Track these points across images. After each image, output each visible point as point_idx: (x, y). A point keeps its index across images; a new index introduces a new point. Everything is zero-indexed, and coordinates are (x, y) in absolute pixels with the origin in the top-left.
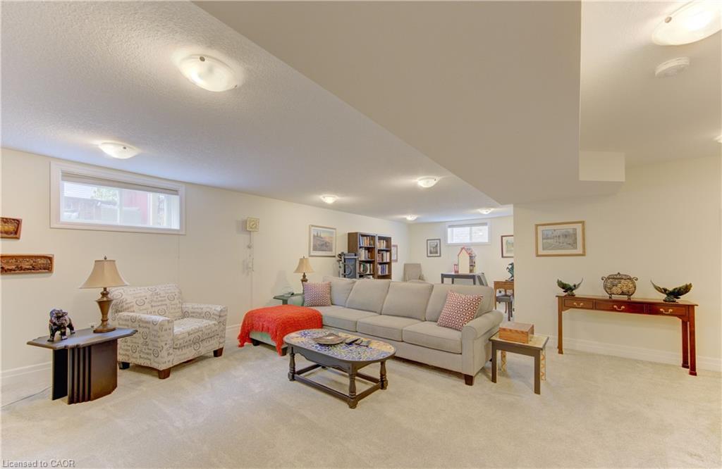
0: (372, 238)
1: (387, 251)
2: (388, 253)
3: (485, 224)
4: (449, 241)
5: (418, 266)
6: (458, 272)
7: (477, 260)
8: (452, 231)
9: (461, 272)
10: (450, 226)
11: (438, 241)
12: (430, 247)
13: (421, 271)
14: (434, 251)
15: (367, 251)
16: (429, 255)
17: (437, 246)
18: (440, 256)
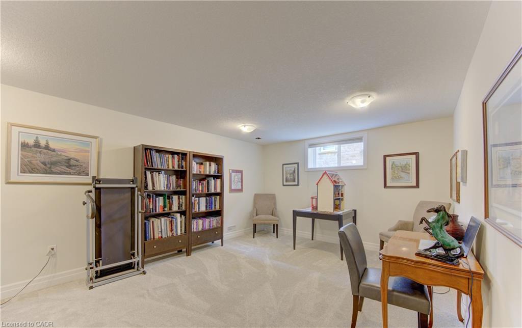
0: (183, 155)
1: (216, 177)
2: (219, 181)
3: (359, 140)
4: (311, 165)
5: (272, 197)
6: (317, 208)
7: (347, 191)
8: (315, 152)
9: (322, 209)
10: (311, 146)
11: (296, 165)
12: (286, 173)
13: (275, 204)
14: (292, 179)
15: (174, 177)
16: (285, 183)
17: (294, 171)
18: (298, 185)
